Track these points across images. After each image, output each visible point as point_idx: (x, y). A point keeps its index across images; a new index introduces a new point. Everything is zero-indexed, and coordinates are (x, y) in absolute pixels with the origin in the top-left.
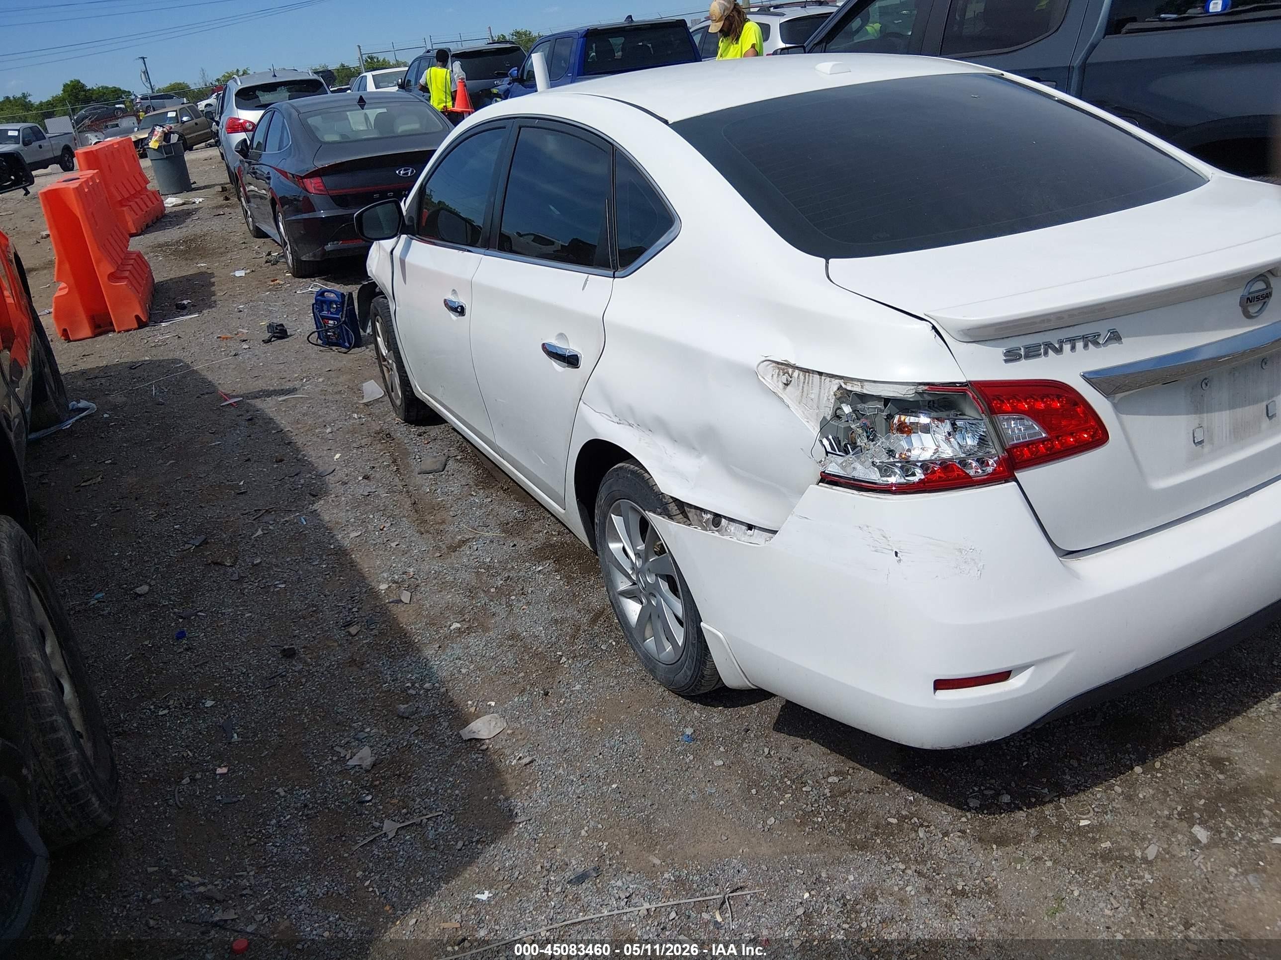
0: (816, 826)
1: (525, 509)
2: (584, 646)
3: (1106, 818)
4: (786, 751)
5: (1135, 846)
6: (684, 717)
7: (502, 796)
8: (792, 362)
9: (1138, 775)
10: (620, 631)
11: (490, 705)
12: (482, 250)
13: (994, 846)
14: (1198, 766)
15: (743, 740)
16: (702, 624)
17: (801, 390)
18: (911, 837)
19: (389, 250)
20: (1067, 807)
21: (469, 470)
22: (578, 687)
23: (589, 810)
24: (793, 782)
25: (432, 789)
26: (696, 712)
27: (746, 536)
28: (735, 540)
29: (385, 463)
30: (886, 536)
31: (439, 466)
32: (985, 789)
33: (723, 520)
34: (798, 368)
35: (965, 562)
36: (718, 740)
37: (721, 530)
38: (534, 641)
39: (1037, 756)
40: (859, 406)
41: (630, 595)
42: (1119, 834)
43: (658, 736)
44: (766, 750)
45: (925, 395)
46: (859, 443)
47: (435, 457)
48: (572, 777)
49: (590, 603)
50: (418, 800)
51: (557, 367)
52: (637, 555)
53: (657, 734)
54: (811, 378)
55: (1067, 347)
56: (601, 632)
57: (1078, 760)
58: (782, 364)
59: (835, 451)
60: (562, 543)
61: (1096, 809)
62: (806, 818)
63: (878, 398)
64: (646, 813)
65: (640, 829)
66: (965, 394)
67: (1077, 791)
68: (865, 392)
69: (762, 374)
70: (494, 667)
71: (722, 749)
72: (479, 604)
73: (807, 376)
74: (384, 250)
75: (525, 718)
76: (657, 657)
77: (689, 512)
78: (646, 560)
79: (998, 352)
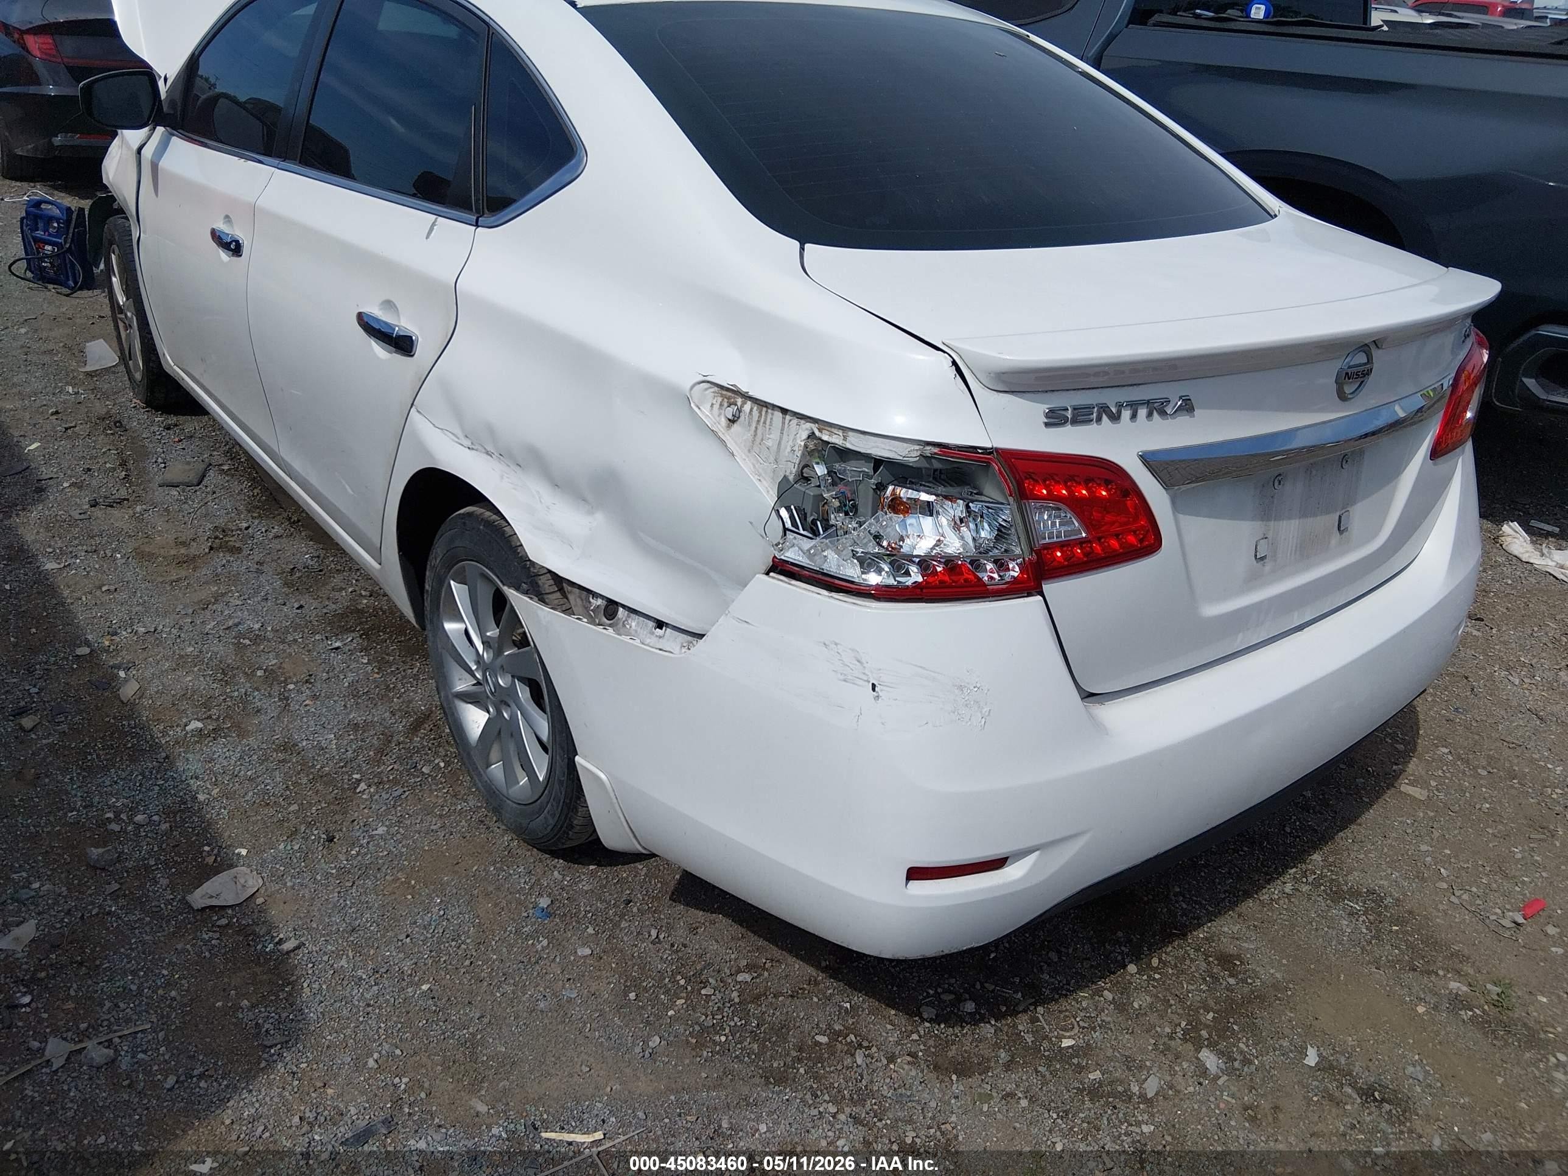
0: (718, 1048)
1: (322, 553)
2: (396, 767)
3: (1095, 1036)
4: (681, 933)
5: (1131, 1078)
6: (539, 880)
7: (246, 1002)
8: (744, 389)
9: (1132, 975)
10: (452, 746)
11: (239, 854)
12: (276, 161)
13: (954, 1077)
14: (1203, 966)
15: (622, 916)
16: (577, 758)
17: (752, 432)
18: (845, 1063)
19: (135, 147)
20: (1046, 1020)
21: (240, 486)
22: (381, 830)
23: (382, 1025)
24: (688, 980)
25: (134, 987)
26: (556, 873)
27: (653, 637)
28: (637, 642)
29: (108, 465)
30: (863, 661)
31: (193, 477)
32: (943, 992)
33: (621, 609)
34: (751, 398)
35: (966, 705)
36: (585, 916)
37: (617, 624)
38: (319, 755)
39: (1007, 945)
40: (837, 466)
41: (469, 698)
42: (1110, 1059)
43: (497, 910)
44: (654, 933)
45: (933, 460)
46: (832, 522)
47: (188, 463)
48: (360, 972)
49: (410, 702)
50: (108, 1004)
51: (378, 350)
52: (486, 643)
53: (496, 905)
54: (769, 416)
55: (1126, 414)
56: (424, 747)
57: (1059, 952)
58: (728, 389)
59: (798, 529)
60: (375, 609)
61: (1082, 1024)
62: (703, 1035)
63: (866, 457)
64: (471, 1030)
65: (459, 1056)
66: (988, 465)
67: (1057, 996)
68: (849, 446)
69: (696, 401)
70: (251, 794)
71: (590, 930)
72: (236, 694)
73: (763, 413)
74: (129, 147)
75: (293, 877)
76: (505, 792)
77: (570, 592)
78: (499, 653)
79: (1037, 410)
